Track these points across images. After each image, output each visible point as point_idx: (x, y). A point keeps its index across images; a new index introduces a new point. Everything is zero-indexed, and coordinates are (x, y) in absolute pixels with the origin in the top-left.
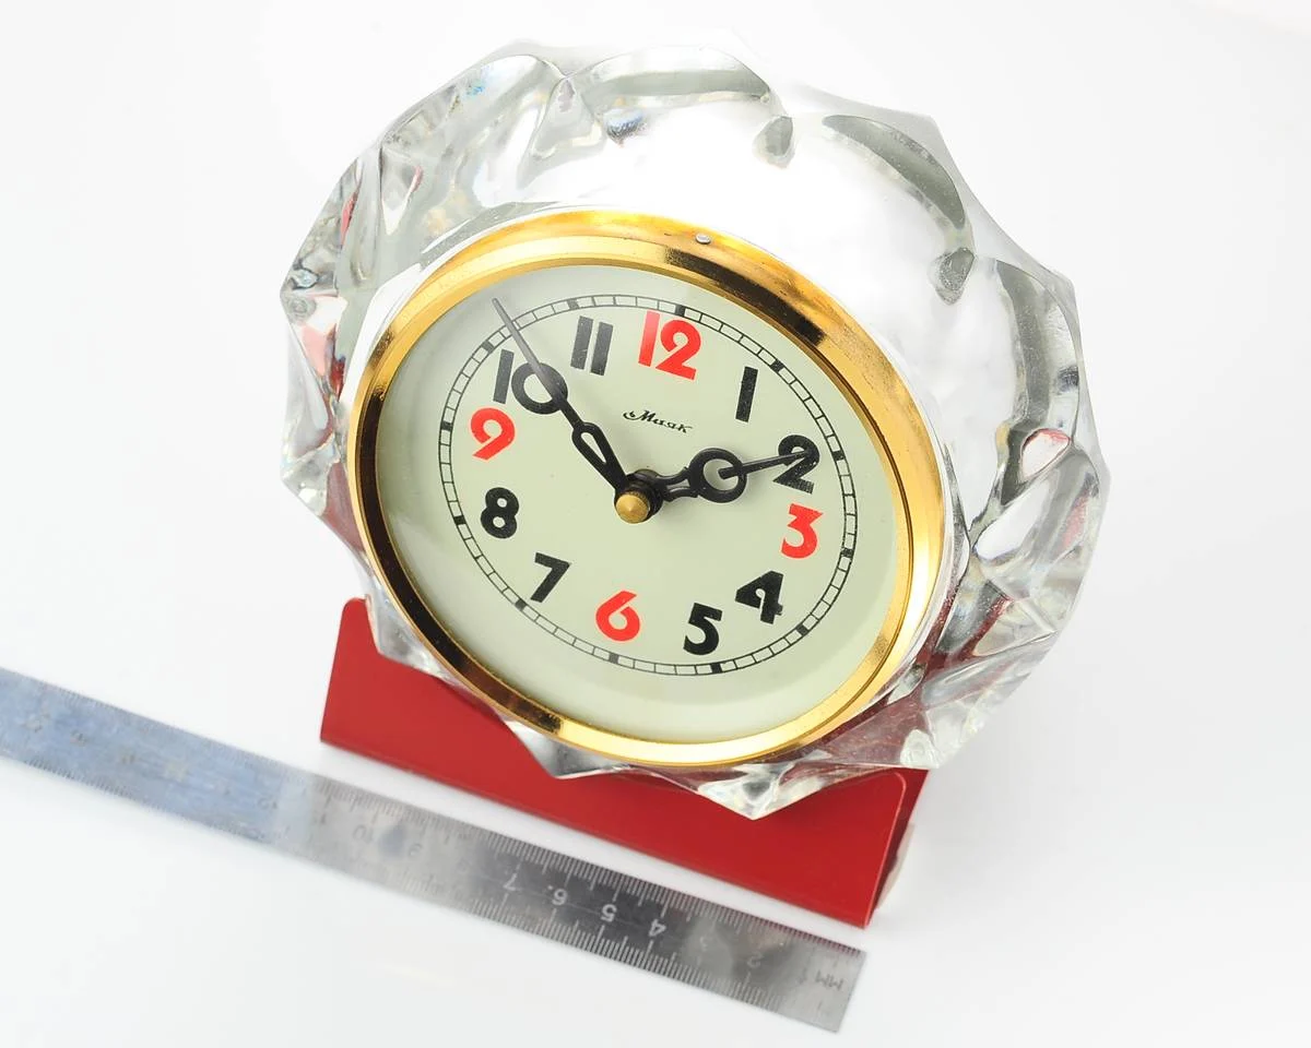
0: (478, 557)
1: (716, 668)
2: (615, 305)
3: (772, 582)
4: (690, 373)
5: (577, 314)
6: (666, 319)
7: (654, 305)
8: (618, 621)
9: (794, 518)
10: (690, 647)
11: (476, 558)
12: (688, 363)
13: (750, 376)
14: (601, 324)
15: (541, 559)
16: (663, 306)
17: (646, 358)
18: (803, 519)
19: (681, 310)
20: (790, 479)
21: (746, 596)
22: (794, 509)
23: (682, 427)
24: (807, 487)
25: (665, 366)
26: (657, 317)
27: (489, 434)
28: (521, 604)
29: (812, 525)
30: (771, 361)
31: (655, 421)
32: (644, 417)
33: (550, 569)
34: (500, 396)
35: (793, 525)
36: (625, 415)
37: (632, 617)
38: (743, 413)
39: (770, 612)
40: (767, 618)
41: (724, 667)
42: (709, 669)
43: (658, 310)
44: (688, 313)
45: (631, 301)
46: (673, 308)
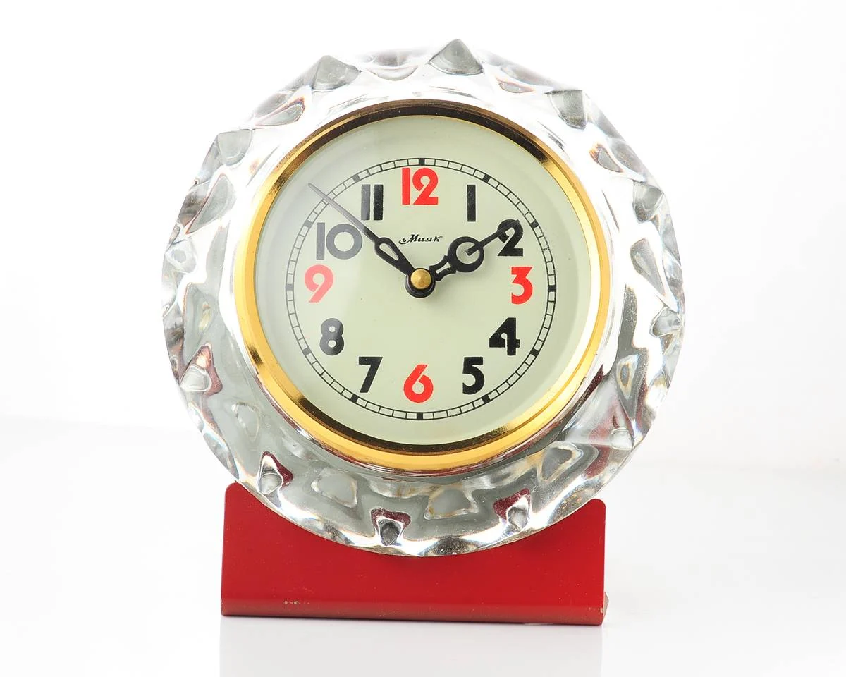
0: (322, 374)
1: (486, 399)
2: (382, 170)
3: (510, 325)
4: (434, 201)
5: (360, 184)
6: (413, 170)
7: (405, 163)
8: (419, 388)
9: (515, 276)
10: (468, 390)
12: (431, 195)
13: (471, 189)
14: (376, 186)
15: (363, 361)
16: (411, 162)
17: (406, 200)
18: (521, 275)
19: (422, 161)
20: (511, 250)
21: (495, 341)
22: (515, 270)
23: (436, 238)
24: (519, 253)
25: (419, 202)
26: (409, 170)
27: (317, 284)
28: (354, 399)
29: (528, 277)
30: (482, 176)
31: (419, 240)
32: (412, 239)
33: (369, 366)
34: (320, 255)
35: (515, 281)
36: (400, 242)
37: (427, 383)
38: (472, 216)
39: (513, 346)
40: (511, 352)
41: (491, 397)
42: (481, 402)
43: (408, 166)
44: (426, 162)
45: (391, 165)
46: (417, 162)
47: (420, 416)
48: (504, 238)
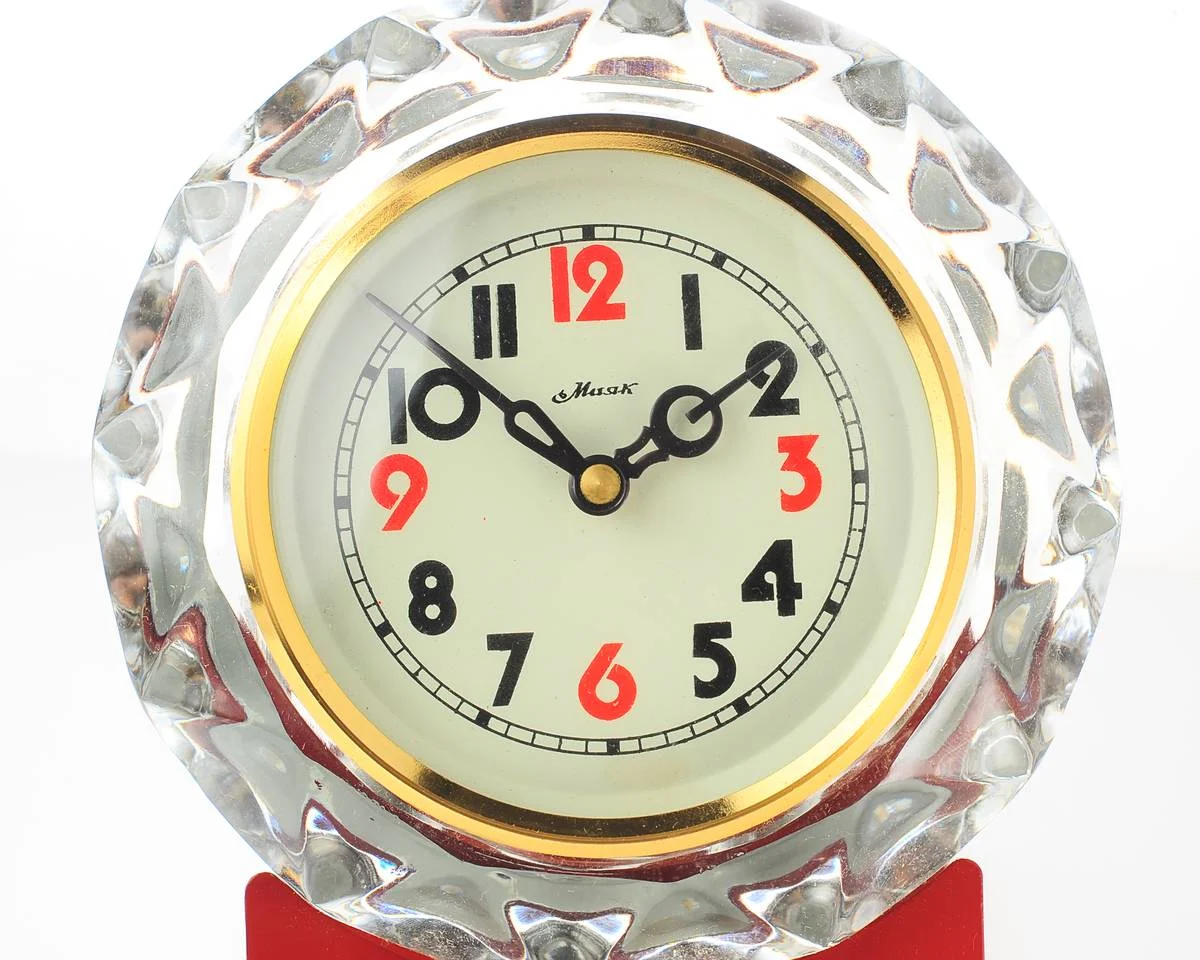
0: (417, 673)
1: (741, 706)
2: (511, 255)
3: (779, 556)
4: (618, 312)
5: (468, 285)
6: (573, 251)
7: (555, 237)
8: (607, 691)
9: (785, 456)
10: (704, 690)
11: (414, 676)
12: (612, 300)
13: (690, 286)
14: (500, 287)
15: (496, 642)
16: (568, 235)
17: (562, 312)
18: (797, 451)
19: (588, 232)
20: (774, 404)
21: (754, 589)
22: (785, 444)
23: (625, 386)
24: (792, 407)
25: (588, 314)
26: (563, 251)
27: (396, 493)
28: (483, 719)
29: (811, 456)
30: (710, 256)
31: (592, 393)
32: (578, 392)
33: (508, 653)
34: (399, 436)
35: (786, 467)
36: (554, 399)
37: (624, 679)
38: (694, 340)
39: (789, 597)
40: (786, 609)
41: (750, 701)
42: (732, 712)
43: (562, 242)
44: (599, 232)
45: (529, 243)
46: (579, 233)
47: (613, 747)
48: (760, 381)
